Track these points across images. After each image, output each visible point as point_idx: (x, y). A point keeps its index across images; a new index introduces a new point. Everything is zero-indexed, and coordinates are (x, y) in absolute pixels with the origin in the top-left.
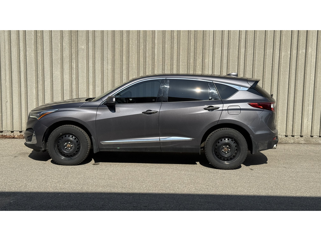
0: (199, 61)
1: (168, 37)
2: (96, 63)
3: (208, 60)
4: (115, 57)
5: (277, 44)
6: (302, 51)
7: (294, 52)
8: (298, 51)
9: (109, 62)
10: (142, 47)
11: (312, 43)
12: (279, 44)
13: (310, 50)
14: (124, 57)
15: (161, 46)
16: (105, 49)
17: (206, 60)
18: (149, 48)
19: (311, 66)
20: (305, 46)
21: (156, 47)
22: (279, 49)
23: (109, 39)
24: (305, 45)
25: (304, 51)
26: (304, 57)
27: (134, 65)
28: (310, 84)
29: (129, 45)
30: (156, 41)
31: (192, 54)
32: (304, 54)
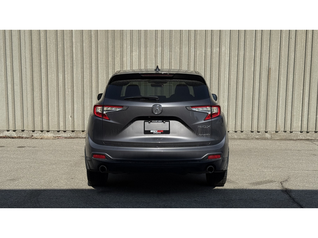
0: (118, 59)
1: (85, 36)
2: (14, 62)
3: (127, 59)
4: (33, 56)
5: (192, 42)
6: (216, 50)
7: (209, 50)
8: (212, 50)
9: (27, 61)
10: (60, 45)
11: (226, 42)
12: (194, 43)
13: (223, 49)
14: (42, 56)
15: (79, 44)
16: (23, 48)
17: (125, 59)
18: (67, 47)
19: (225, 64)
20: (218, 45)
21: (74, 46)
22: (194, 47)
23: (26, 37)
24: (218, 43)
25: (218, 49)
26: (218, 55)
27: (53, 64)
28: (224, 81)
29: (47, 44)
30: (74, 40)
31: (110, 53)
32: (218, 53)
